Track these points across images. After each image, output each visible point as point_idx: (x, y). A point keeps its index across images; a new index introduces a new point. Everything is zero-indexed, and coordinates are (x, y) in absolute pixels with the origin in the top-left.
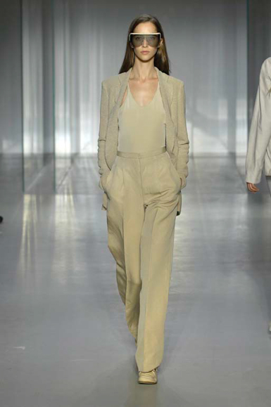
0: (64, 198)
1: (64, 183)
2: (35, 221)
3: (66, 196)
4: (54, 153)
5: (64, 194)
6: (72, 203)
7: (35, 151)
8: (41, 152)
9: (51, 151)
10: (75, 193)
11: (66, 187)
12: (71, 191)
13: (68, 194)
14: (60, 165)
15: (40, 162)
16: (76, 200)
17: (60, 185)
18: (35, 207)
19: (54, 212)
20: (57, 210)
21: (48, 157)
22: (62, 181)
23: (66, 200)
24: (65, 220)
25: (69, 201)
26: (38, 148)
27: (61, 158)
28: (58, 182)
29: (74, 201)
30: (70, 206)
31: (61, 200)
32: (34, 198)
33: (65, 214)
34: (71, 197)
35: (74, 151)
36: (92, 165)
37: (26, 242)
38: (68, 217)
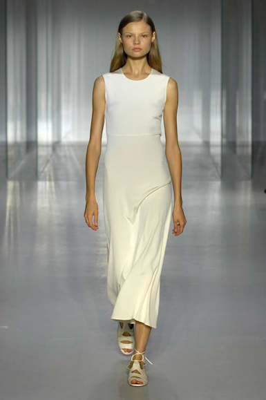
0: (46, 185)
1: (46, 169)
2: (18, 206)
3: (48, 183)
4: (36, 142)
5: (45, 180)
6: (54, 190)
7: (19, 139)
8: (24, 140)
9: (34, 139)
10: (56, 180)
11: (47, 174)
12: (52, 178)
13: (50, 180)
14: (42, 152)
15: (23, 149)
16: (57, 186)
17: (42, 172)
18: (18, 192)
19: (36, 198)
20: (39, 196)
21: (31, 145)
22: (44, 168)
23: (48, 186)
24: (46, 205)
25: (51, 187)
26: (22, 137)
27: (43, 146)
28: (40, 169)
29: (55, 187)
30: (52, 193)
31: (43, 186)
32: (17, 184)
33: (47, 200)
34: (53, 183)
35: (56, 140)
36: (73, 154)
37: (10, 226)
38: (50, 203)
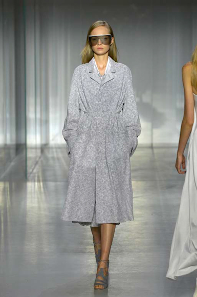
1: (35, 171)
2: (8, 206)
3: (36, 183)
4: (25, 144)
5: (34, 181)
6: (42, 189)
7: (8, 142)
8: (14, 143)
9: (23, 142)
10: (45, 180)
11: (36, 175)
12: (41, 179)
13: (39, 181)
14: (31, 154)
15: (13, 152)
16: (45, 187)
17: (31, 173)
18: (9, 193)
19: (25, 198)
20: (29, 196)
21: (20, 147)
22: (33, 169)
23: (36, 186)
24: (35, 205)
25: (40, 188)
26: (11, 140)
27: (31, 148)
28: (29, 170)
29: (44, 188)
30: (40, 193)
31: (33, 187)
32: (8, 185)
33: (36, 200)
34: (41, 184)
35: (44, 142)
36: (60, 155)
38: (39, 202)
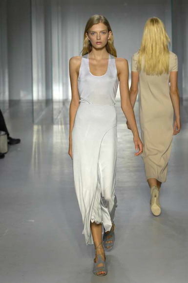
0: (59, 127)
1: (59, 117)
3: (60, 126)
4: (52, 99)
5: (58, 124)
6: (64, 130)
7: (40, 98)
8: (44, 98)
9: (50, 98)
10: (66, 124)
11: (60, 120)
12: (63, 123)
13: (61, 124)
14: (56, 106)
15: (44, 105)
17: (56, 119)
18: (41, 133)
19: (52, 136)
20: (55, 135)
21: (49, 102)
22: (58, 116)
24: (59, 141)
25: (62, 129)
26: (42, 96)
27: (56, 102)
28: (55, 117)
29: (65, 129)
30: (62, 132)
31: (57, 128)
32: (40, 127)
33: (60, 137)
34: (63, 126)
35: (65, 98)
37: (35, 155)
38: (61, 139)
